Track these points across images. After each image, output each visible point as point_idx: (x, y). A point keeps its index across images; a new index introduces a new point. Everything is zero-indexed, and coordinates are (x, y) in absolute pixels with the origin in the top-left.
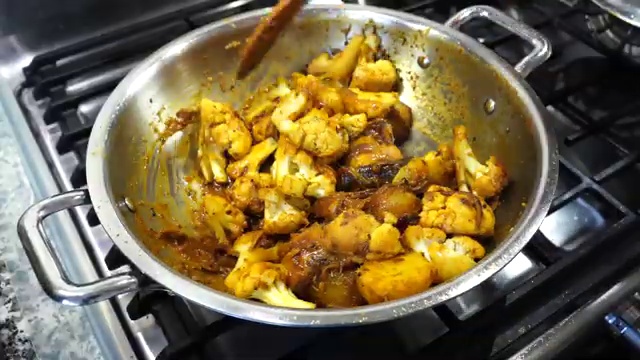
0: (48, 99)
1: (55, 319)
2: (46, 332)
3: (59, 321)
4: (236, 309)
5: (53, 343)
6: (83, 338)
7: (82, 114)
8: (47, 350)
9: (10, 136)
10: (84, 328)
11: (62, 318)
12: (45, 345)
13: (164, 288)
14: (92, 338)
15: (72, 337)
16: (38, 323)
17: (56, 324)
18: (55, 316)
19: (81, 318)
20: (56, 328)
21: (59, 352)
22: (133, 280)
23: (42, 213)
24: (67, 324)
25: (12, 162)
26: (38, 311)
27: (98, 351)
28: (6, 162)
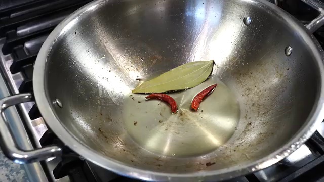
0: (5, 38)
1: (6, 178)
3: (9, 179)
4: (122, 170)
7: (27, 49)
11: (11, 177)
13: (78, 155)
18: (6, 175)
19: (23, 177)
22: (60, 149)
23: (4, 106)
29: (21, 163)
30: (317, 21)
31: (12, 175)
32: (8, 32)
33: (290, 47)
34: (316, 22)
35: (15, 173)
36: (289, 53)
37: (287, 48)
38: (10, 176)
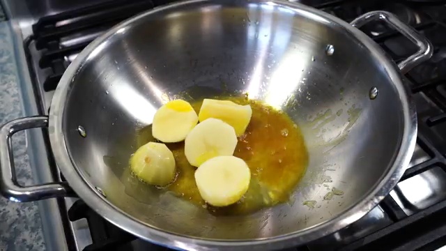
0: (45, 50)
1: (16, 213)
2: (9, 221)
3: (19, 215)
5: (12, 230)
6: (33, 230)
8: (7, 235)
9: (14, 74)
10: (36, 222)
11: (22, 213)
12: (7, 232)
14: (40, 230)
15: (26, 228)
16: (5, 214)
17: (17, 217)
18: (18, 211)
19: (35, 215)
20: (17, 219)
21: (15, 238)
24: (25, 217)
25: (12, 93)
26: (6, 205)
27: (42, 241)
28: (8, 92)
29: (17, 201)
30: (415, 58)
31: (23, 211)
32: (50, 43)
33: (375, 89)
34: (413, 59)
35: (27, 208)
36: (374, 95)
37: (372, 89)
38: (21, 211)
